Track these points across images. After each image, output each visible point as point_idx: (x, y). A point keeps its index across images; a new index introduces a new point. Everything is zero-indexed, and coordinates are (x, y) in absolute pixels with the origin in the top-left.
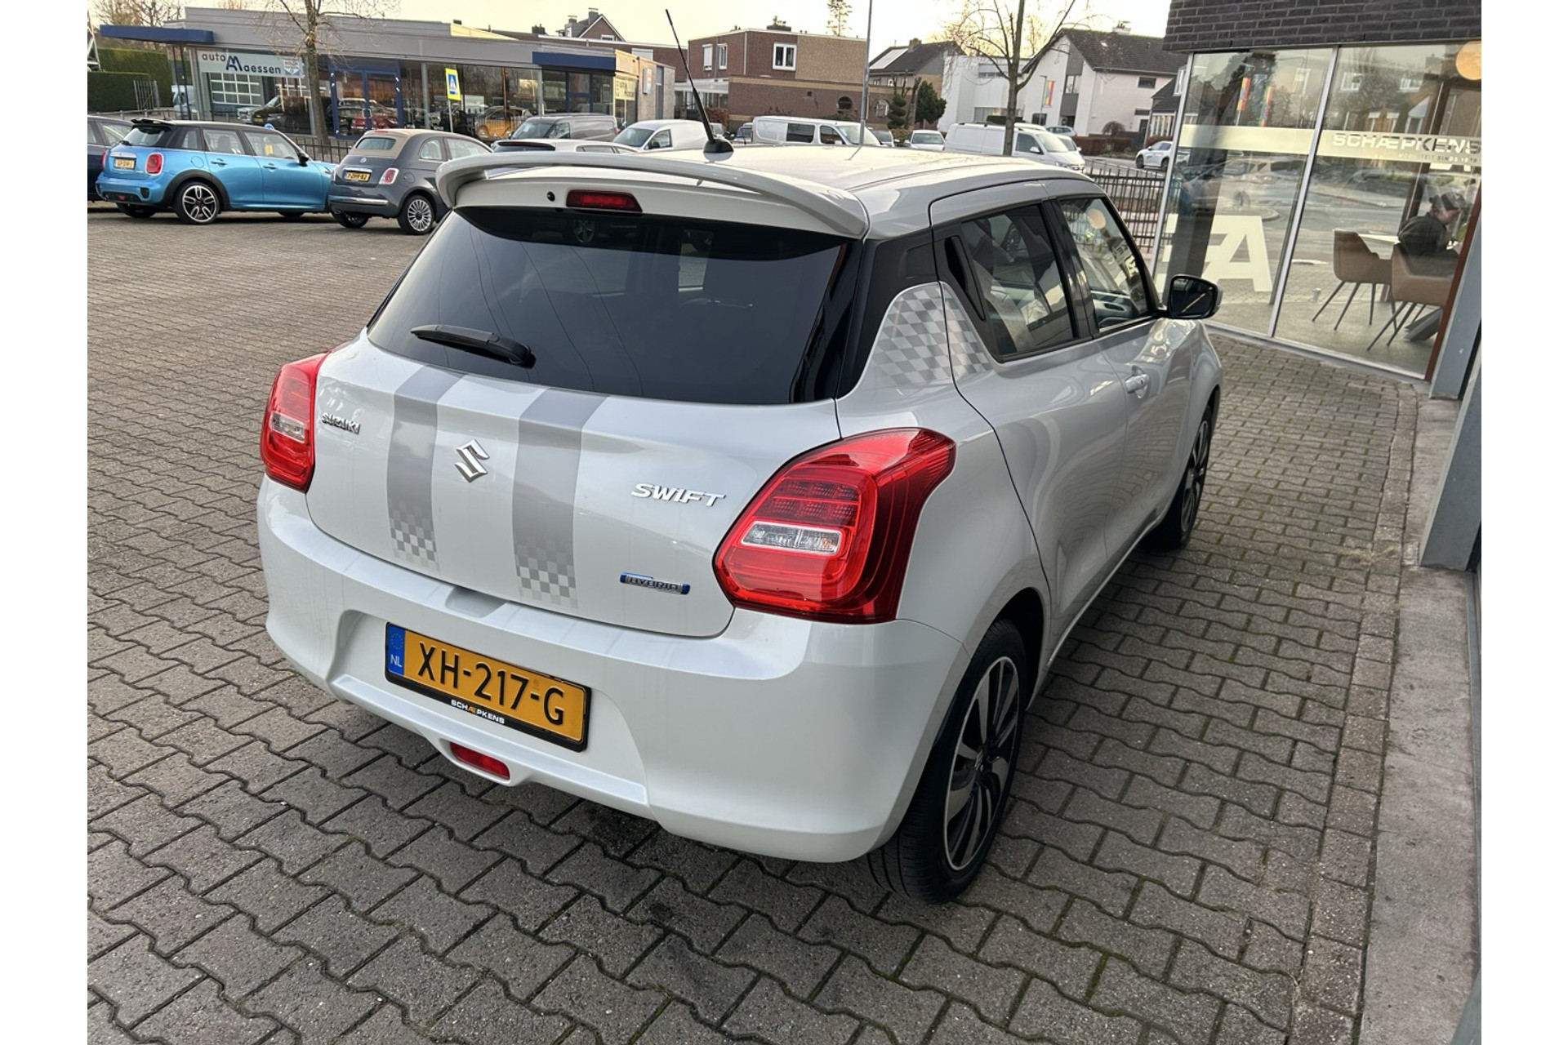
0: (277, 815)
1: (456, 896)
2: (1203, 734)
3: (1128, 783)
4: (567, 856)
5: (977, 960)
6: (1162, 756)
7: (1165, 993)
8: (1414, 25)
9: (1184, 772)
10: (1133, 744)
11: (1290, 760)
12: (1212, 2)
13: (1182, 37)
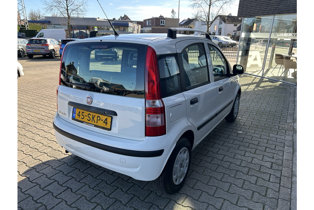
12: (247, 7)
13: (241, 15)
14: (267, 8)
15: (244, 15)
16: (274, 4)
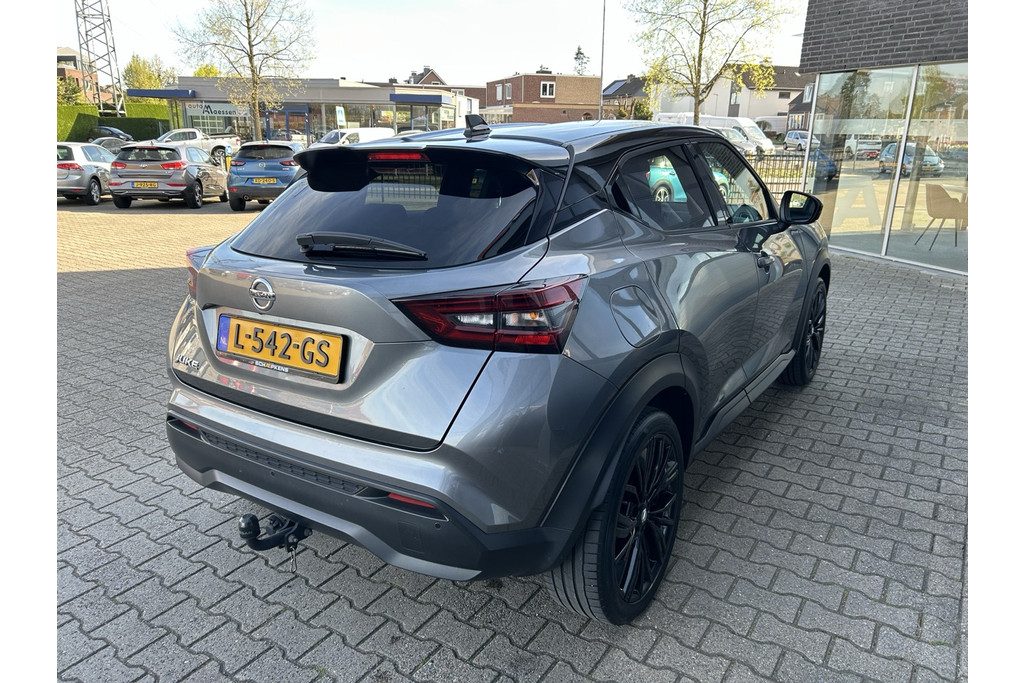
1: (356, 647)
2: (866, 531)
6: (839, 546)
12: (832, 41)
13: (811, 65)
16: (917, 30)
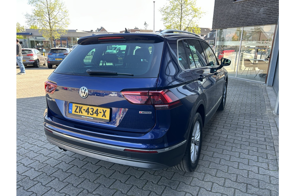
0: (85, 171)
1: (125, 183)
2: (249, 145)
3: (240, 154)
4: (143, 175)
5: (225, 187)
7: (260, 190)
8: (257, 23)
9: (249, 152)
10: (238, 148)
11: (266, 148)
12: (220, 21)
13: (215, 27)
14: (237, 22)
15: (217, 27)
16: (243, 18)
